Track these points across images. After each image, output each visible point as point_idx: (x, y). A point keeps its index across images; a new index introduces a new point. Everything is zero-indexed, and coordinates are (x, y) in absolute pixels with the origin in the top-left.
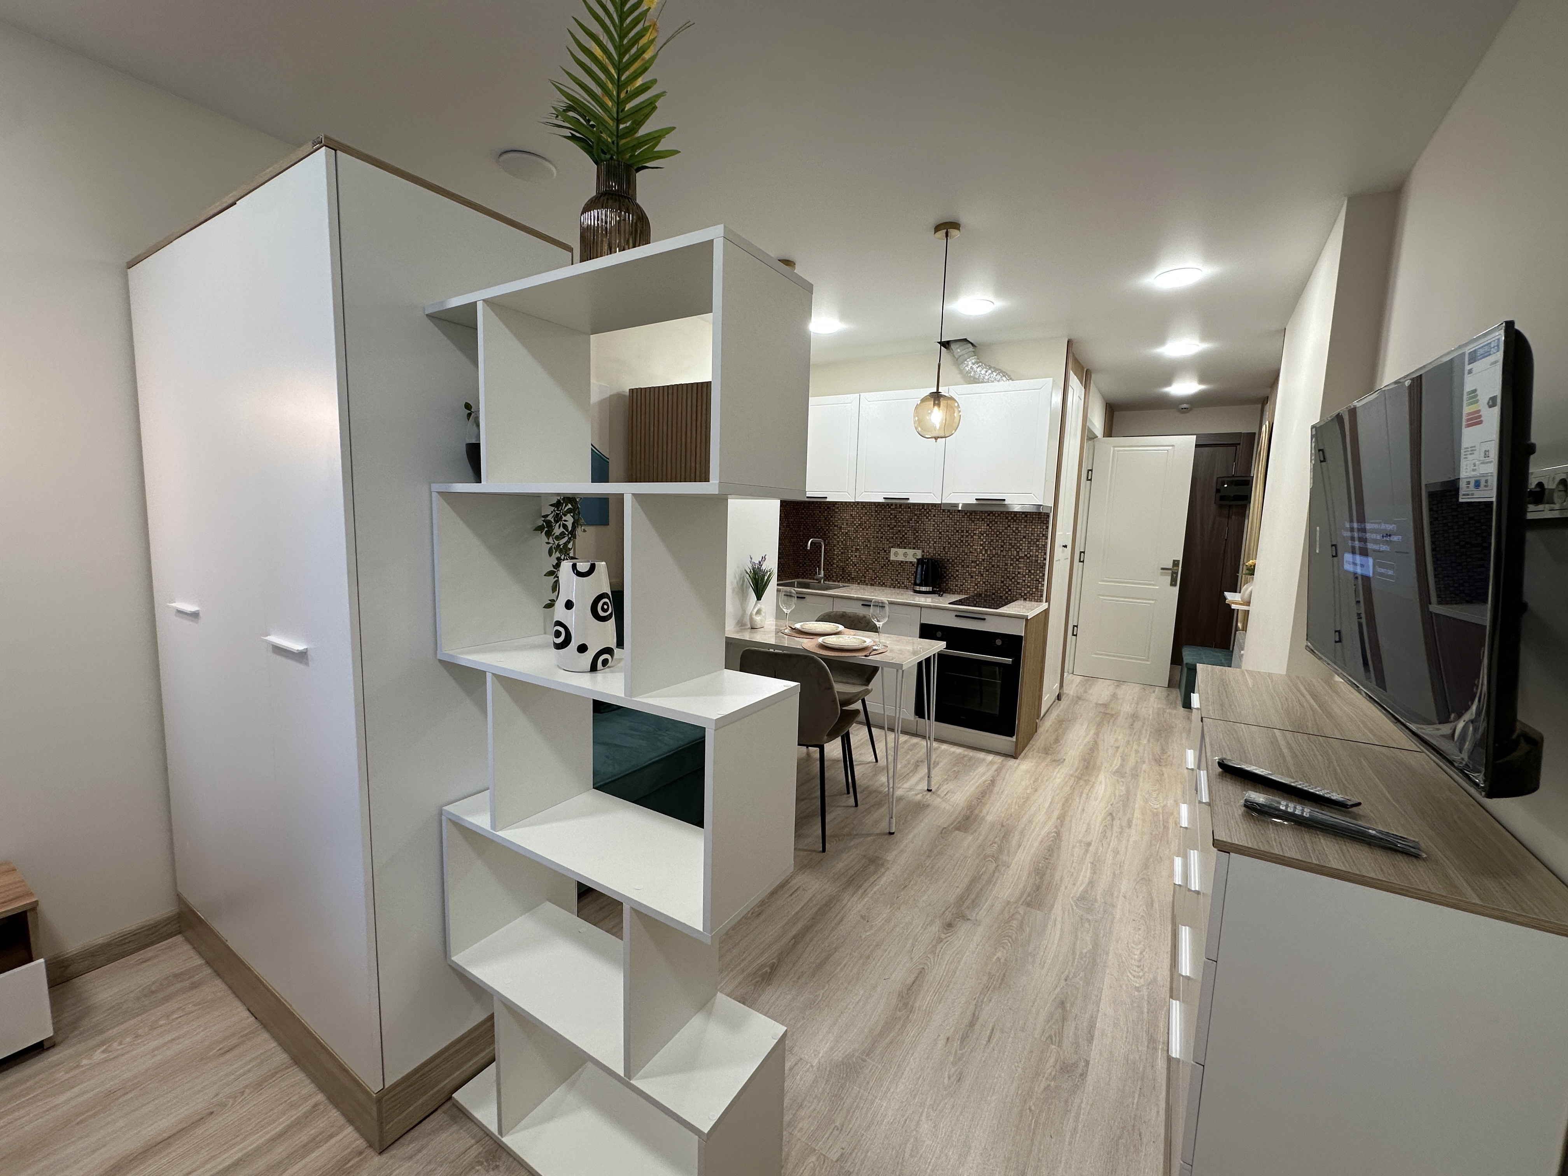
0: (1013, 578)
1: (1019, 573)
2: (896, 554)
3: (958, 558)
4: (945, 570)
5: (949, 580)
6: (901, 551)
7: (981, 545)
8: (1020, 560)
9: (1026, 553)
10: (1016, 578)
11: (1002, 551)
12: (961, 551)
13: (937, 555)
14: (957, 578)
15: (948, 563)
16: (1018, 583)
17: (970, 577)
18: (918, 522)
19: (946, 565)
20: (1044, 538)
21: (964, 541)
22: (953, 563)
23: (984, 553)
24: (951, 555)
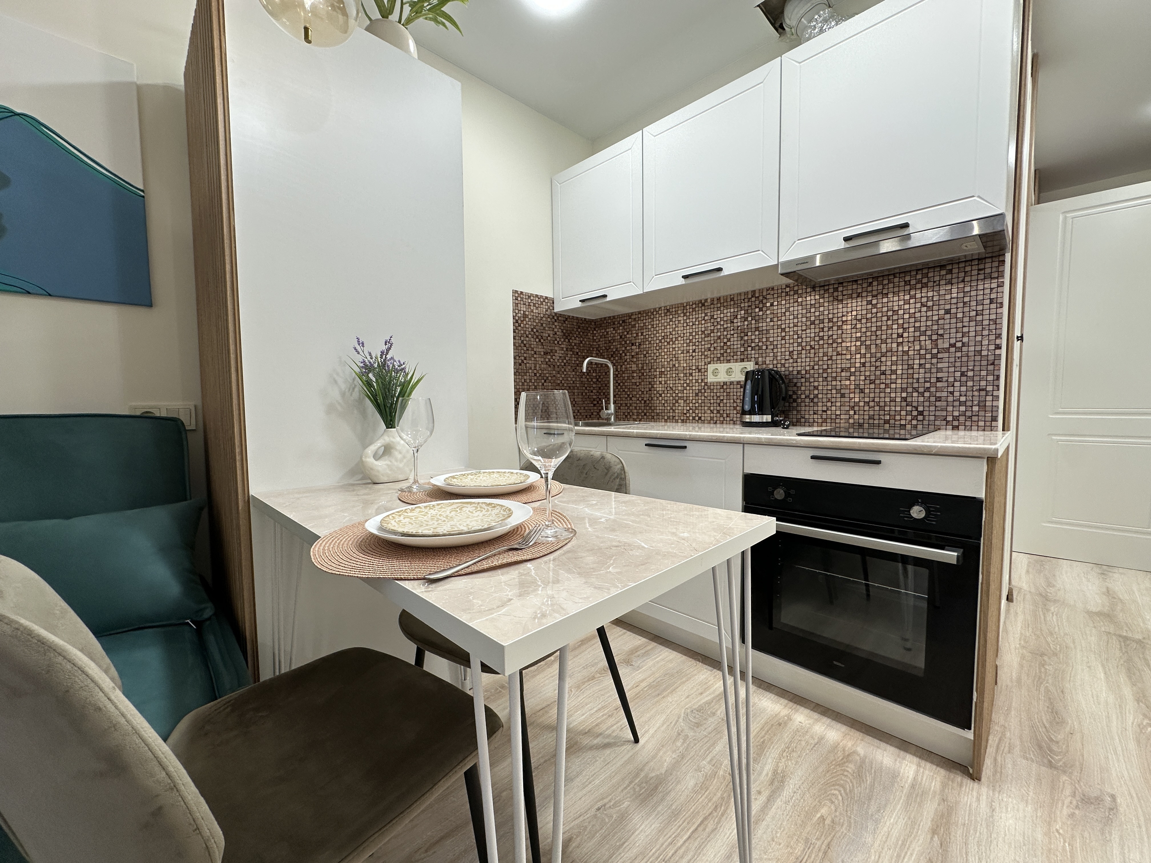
0: (928, 389)
1: (939, 380)
2: (715, 372)
3: (816, 367)
4: (795, 389)
5: (803, 404)
6: (722, 367)
7: (858, 339)
8: (940, 355)
9: (953, 341)
10: (933, 389)
11: (898, 344)
12: (821, 355)
13: (779, 366)
14: (816, 400)
15: (799, 376)
16: (938, 399)
17: (839, 395)
18: (746, 319)
19: (795, 381)
20: (993, 306)
21: (826, 338)
22: (808, 376)
23: (863, 351)
24: (803, 364)
